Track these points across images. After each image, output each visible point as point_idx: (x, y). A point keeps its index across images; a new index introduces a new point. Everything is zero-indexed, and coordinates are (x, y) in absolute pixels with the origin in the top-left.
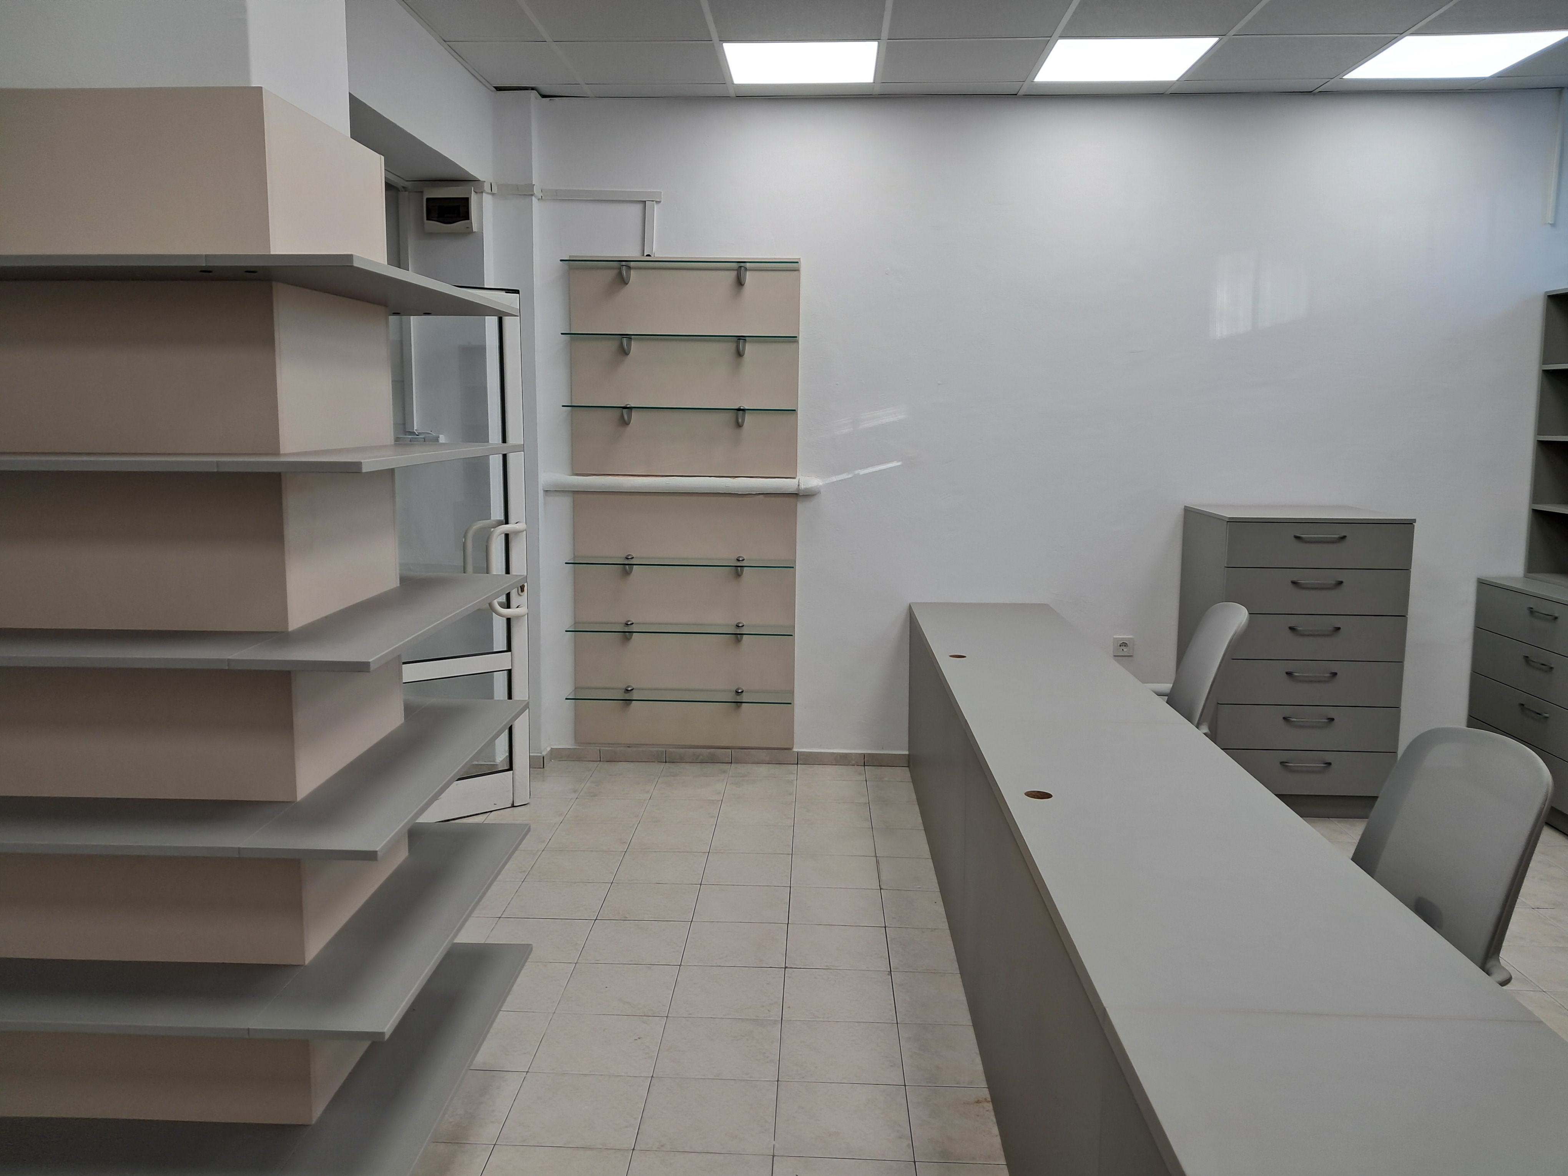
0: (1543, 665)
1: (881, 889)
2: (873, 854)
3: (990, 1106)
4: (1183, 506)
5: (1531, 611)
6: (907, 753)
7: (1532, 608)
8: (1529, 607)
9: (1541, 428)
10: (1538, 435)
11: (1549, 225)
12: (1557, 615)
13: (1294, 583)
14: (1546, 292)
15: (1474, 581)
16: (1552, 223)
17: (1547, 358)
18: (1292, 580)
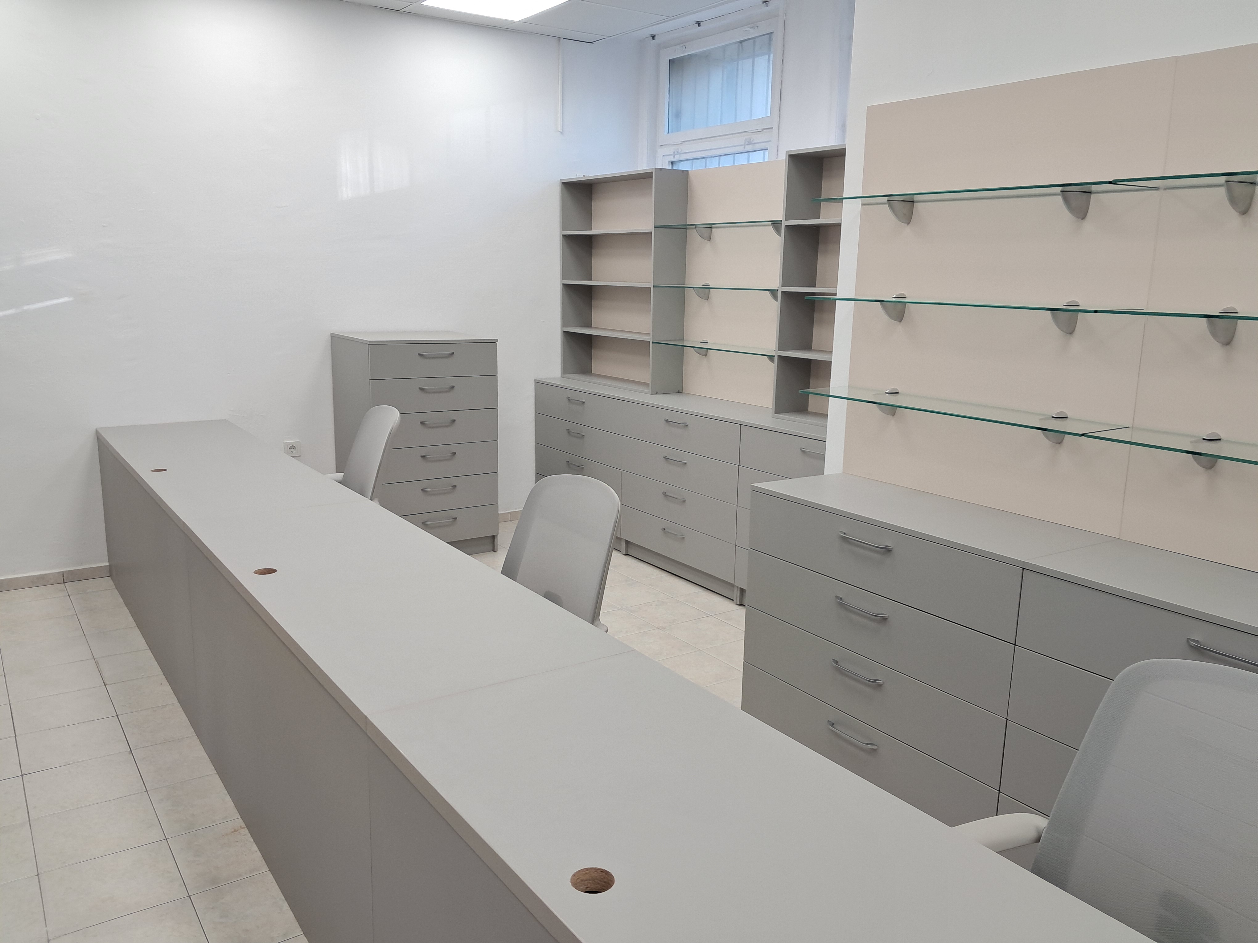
0: (579, 434)
1: (105, 685)
2: (91, 657)
3: (246, 831)
4: (330, 334)
5: (569, 399)
6: (107, 564)
7: (569, 397)
8: (567, 397)
9: (565, 274)
10: (563, 280)
11: (559, 133)
12: (584, 401)
13: (421, 389)
14: (560, 180)
15: (533, 381)
16: (561, 131)
17: (564, 225)
18: (420, 387)
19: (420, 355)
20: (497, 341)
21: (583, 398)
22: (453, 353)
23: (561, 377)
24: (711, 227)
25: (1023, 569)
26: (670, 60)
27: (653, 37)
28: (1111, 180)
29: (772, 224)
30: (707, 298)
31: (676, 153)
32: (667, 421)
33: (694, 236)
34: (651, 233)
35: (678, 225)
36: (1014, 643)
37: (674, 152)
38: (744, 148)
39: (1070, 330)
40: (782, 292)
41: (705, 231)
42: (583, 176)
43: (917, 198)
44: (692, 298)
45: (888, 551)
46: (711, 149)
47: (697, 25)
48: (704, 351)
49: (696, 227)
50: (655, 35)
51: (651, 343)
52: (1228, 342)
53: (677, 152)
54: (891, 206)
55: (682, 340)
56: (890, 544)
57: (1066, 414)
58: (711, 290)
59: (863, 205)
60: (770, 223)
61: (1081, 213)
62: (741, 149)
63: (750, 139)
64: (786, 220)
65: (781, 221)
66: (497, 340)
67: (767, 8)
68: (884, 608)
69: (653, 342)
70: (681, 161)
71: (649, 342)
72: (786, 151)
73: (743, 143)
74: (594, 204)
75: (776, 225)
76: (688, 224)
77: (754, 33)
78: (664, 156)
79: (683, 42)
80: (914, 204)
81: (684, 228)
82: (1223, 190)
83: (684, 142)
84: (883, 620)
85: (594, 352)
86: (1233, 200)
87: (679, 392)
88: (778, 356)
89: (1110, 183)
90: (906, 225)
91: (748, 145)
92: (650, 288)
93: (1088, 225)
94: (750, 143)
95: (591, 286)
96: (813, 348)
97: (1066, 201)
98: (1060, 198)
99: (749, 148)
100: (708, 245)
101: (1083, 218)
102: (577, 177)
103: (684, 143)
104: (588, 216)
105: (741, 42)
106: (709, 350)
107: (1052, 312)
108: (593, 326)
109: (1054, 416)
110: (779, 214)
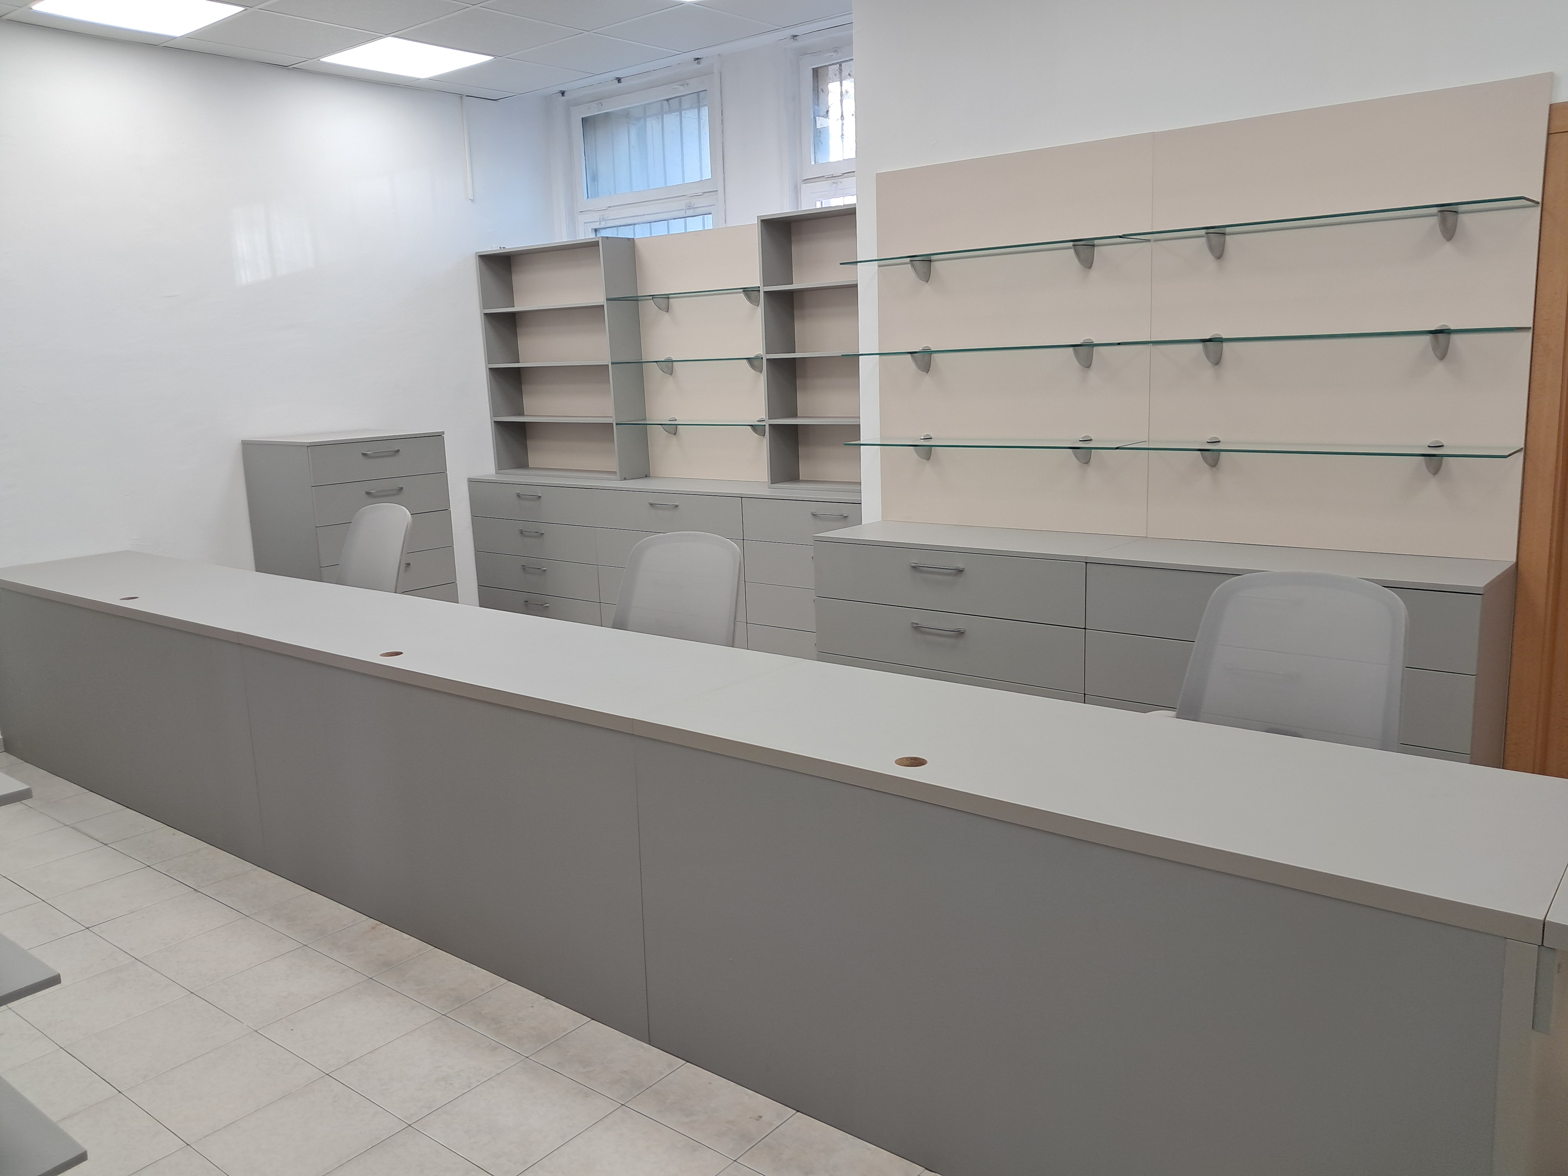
0: (536, 533)
1: (106, 845)
2: (62, 825)
4: (241, 441)
5: (519, 495)
7: (519, 493)
8: (517, 493)
9: (490, 358)
10: (489, 364)
11: (470, 201)
12: (540, 495)
13: (368, 493)
14: (476, 253)
15: (466, 481)
16: (472, 199)
17: (485, 303)
18: (366, 491)
19: (364, 454)
20: (444, 434)
21: (539, 492)
22: (399, 450)
23: (496, 473)
24: (668, 298)
25: (1086, 563)
26: (582, 118)
27: (563, 93)
28: (1121, 235)
29: (743, 291)
30: (671, 372)
31: (601, 219)
32: (651, 504)
33: (649, 309)
34: (603, 306)
35: (631, 297)
36: (1084, 627)
37: (600, 219)
38: (685, 213)
39: (1087, 364)
40: (767, 359)
41: (662, 302)
42: (499, 248)
43: (933, 258)
44: (654, 373)
45: (960, 571)
46: (643, 215)
47: (617, 81)
48: (673, 428)
49: (653, 298)
50: (564, 91)
51: (614, 425)
52: (1217, 361)
53: (603, 218)
54: (913, 266)
55: (645, 419)
56: (961, 566)
57: (1091, 438)
58: (675, 363)
59: (879, 266)
60: (742, 290)
61: (1088, 263)
62: (682, 214)
63: (691, 204)
64: (764, 286)
65: (759, 287)
66: (444, 432)
67: (699, 66)
68: (960, 623)
69: (617, 424)
70: (605, 228)
71: (612, 424)
72: (758, 217)
73: (684, 208)
74: (515, 278)
75: (749, 292)
76: (639, 295)
77: (683, 91)
78: (585, 223)
79: (599, 99)
80: (932, 263)
81: (636, 299)
82: (1204, 240)
83: (609, 207)
84: (960, 633)
85: (530, 443)
86: (1211, 248)
87: (646, 476)
88: (769, 425)
89: (1120, 237)
90: (925, 283)
91: (688, 209)
92: (608, 365)
93: (1094, 273)
94: (690, 207)
95: (519, 368)
96: (798, 416)
97: (1077, 253)
98: (1072, 251)
99: (690, 213)
100: (666, 317)
101: (1090, 267)
102: (493, 249)
103: (610, 209)
104: (509, 291)
105: (668, 100)
106: (678, 426)
107: (1074, 349)
108: (525, 414)
109: (1081, 440)
110: (755, 280)
